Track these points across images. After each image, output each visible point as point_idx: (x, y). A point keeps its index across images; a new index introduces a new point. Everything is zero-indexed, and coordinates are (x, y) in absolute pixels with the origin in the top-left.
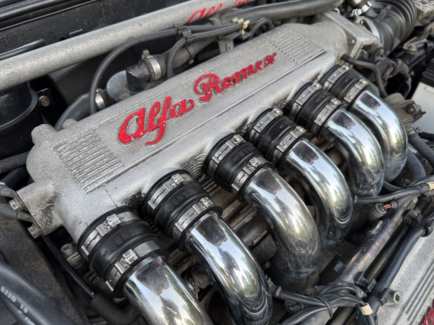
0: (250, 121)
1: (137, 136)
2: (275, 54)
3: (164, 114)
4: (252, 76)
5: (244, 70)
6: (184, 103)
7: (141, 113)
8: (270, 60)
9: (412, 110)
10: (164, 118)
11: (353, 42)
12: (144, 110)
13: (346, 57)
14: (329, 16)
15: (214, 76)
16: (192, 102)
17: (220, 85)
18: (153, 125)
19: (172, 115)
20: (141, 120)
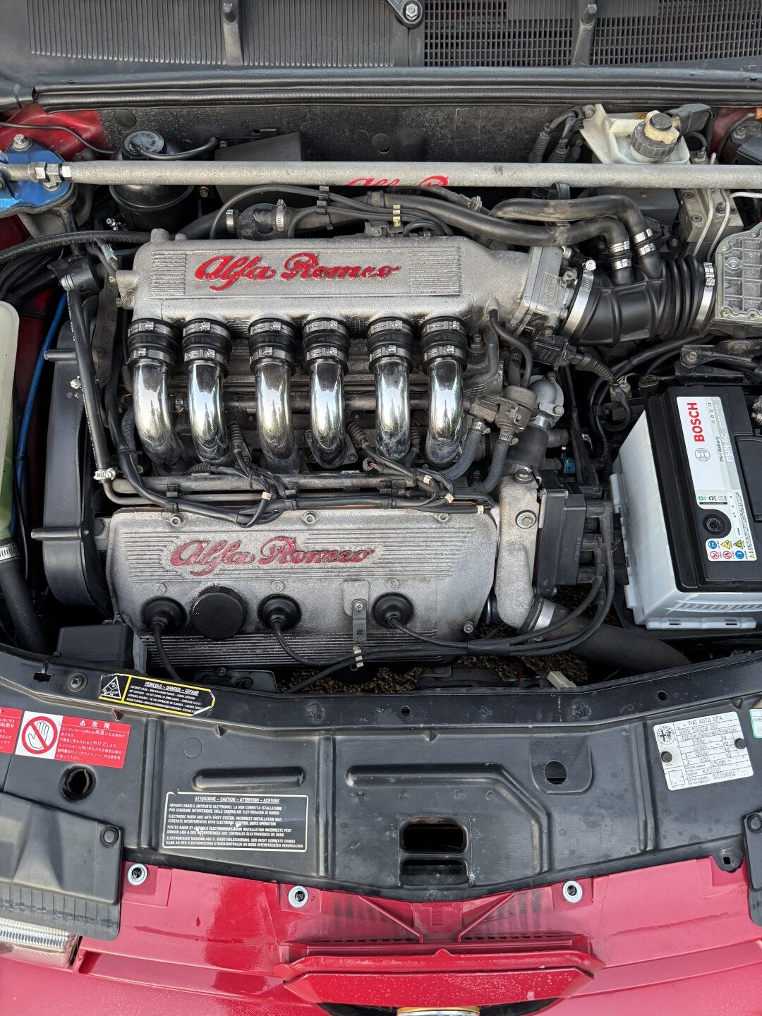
0: (311, 317)
1: (209, 276)
2: (397, 268)
3: (244, 269)
4: (351, 279)
5: (347, 268)
6: (265, 269)
7: (228, 259)
8: (384, 272)
10: (238, 274)
11: (520, 301)
12: (231, 258)
13: (494, 313)
14: (536, 252)
15: (314, 258)
16: (274, 271)
17: (312, 270)
18: (229, 273)
19: (248, 275)
20: (223, 265)
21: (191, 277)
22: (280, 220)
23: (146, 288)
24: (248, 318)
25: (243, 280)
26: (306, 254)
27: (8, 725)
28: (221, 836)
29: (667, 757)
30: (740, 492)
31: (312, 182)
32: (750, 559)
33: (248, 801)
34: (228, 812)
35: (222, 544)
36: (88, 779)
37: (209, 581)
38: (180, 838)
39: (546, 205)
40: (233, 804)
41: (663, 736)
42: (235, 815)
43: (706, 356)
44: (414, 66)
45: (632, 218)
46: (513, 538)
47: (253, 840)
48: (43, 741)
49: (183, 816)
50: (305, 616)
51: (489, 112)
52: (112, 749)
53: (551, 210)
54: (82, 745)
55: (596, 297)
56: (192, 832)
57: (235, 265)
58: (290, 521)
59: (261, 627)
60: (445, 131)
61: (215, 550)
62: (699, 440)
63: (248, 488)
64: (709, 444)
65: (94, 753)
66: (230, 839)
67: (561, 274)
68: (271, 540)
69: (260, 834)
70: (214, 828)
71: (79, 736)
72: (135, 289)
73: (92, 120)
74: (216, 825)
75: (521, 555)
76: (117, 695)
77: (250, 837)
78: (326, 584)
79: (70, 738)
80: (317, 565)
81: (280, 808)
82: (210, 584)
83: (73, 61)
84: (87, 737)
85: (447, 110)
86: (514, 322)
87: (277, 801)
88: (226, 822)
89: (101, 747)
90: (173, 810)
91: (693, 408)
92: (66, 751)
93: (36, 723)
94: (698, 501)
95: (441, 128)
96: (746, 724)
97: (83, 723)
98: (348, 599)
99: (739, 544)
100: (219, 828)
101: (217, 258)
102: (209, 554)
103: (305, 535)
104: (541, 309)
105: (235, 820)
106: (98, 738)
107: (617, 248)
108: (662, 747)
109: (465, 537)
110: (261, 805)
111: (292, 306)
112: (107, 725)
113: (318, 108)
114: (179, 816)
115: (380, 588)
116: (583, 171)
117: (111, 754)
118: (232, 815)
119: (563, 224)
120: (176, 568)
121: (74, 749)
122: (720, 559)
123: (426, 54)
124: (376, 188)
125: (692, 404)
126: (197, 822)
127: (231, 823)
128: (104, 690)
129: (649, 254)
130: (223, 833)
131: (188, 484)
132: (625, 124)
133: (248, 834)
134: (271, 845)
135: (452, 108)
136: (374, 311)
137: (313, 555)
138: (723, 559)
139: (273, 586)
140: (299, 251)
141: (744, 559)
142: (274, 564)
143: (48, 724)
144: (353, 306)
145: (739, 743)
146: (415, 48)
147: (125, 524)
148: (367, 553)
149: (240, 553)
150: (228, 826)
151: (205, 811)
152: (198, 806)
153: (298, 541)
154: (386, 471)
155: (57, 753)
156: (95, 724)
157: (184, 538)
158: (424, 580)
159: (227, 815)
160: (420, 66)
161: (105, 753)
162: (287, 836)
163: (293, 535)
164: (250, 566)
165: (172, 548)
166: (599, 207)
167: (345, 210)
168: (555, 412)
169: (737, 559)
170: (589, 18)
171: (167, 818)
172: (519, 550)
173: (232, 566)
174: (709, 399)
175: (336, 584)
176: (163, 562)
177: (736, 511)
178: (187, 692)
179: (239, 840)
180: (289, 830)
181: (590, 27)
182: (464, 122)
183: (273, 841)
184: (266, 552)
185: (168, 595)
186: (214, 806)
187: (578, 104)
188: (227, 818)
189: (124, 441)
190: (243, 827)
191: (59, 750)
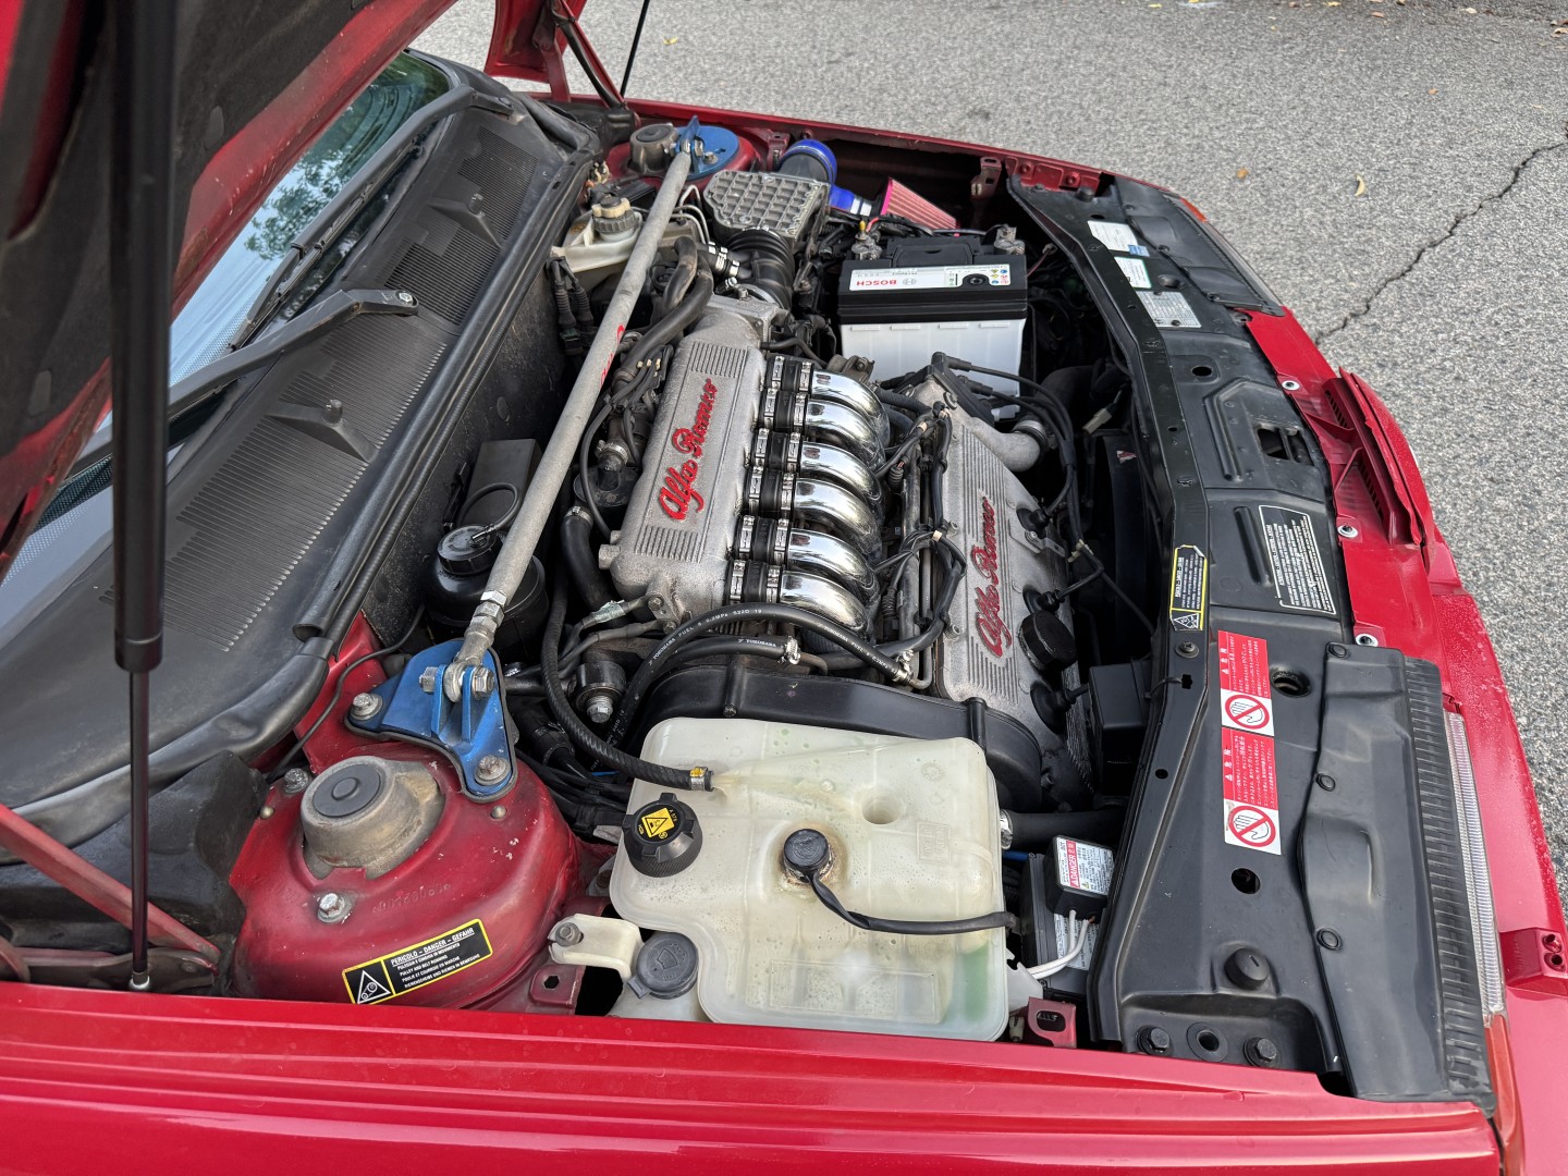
0: (747, 452)
1: (682, 509)
2: (708, 380)
3: (680, 482)
4: (712, 412)
6: (684, 466)
7: (664, 492)
8: (710, 388)
9: (861, 366)
10: (685, 485)
11: (760, 323)
12: (662, 490)
15: (681, 431)
16: (689, 462)
17: (694, 435)
19: (689, 481)
20: (671, 498)
21: (679, 525)
22: (621, 450)
23: (683, 566)
25: (694, 485)
26: (674, 436)
27: (1242, 743)
29: (1177, 324)
30: (947, 267)
33: (1273, 546)
35: (977, 602)
38: (1323, 600)
40: (1280, 558)
41: (1162, 323)
48: (1254, 708)
49: (1302, 595)
51: (523, 312)
52: (1248, 648)
54: (1250, 674)
57: (674, 489)
58: (956, 542)
60: (520, 355)
61: (985, 613)
62: (895, 283)
68: (976, 565)
69: (1302, 542)
71: (1240, 674)
72: (675, 582)
77: (1307, 550)
78: (1013, 550)
79: (1244, 683)
80: (998, 545)
81: (1275, 525)
84: (1240, 669)
87: (1269, 526)
89: (1248, 656)
90: (1298, 603)
91: (862, 284)
92: (1259, 688)
93: (1234, 715)
94: (953, 287)
95: (517, 354)
96: (1143, 290)
97: (1226, 671)
98: (1025, 543)
99: (994, 271)
101: (660, 501)
102: (990, 619)
103: (970, 536)
106: (1238, 658)
107: (719, 265)
108: (1171, 325)
112: (1224, 650)
115: (1014, 517)
117: (1253, 649)
120: (1003, 657)
121: (1256, 680)
125: (858, 284)
127: (1297, 561)
135: (510, 330)
136: (750, 409)
137: (988, 542)
139: (1016, 592)
140: (669, 438)
142: (997, 573)
143: (1233, 703)
144: (743, 417)
145: (1159, 295)
146: (437, 321)
147: (957, 680)
148: (985, 505)
149: (988, 593)
151: (1292, 579)
153: (976, 545)
155: (1263, 696)
156: (1223, 661)
157: (973, 632)
159: (1291, 563)
161: (1253, 654)
163: (970, 545)
171: (1306, 607)
173: (1000, 608)
175: (1013, 543)
176: (997, 664)
177: (964, 270)
180: (1293, 522)
184: (986, 573)
186: (1284, 572)
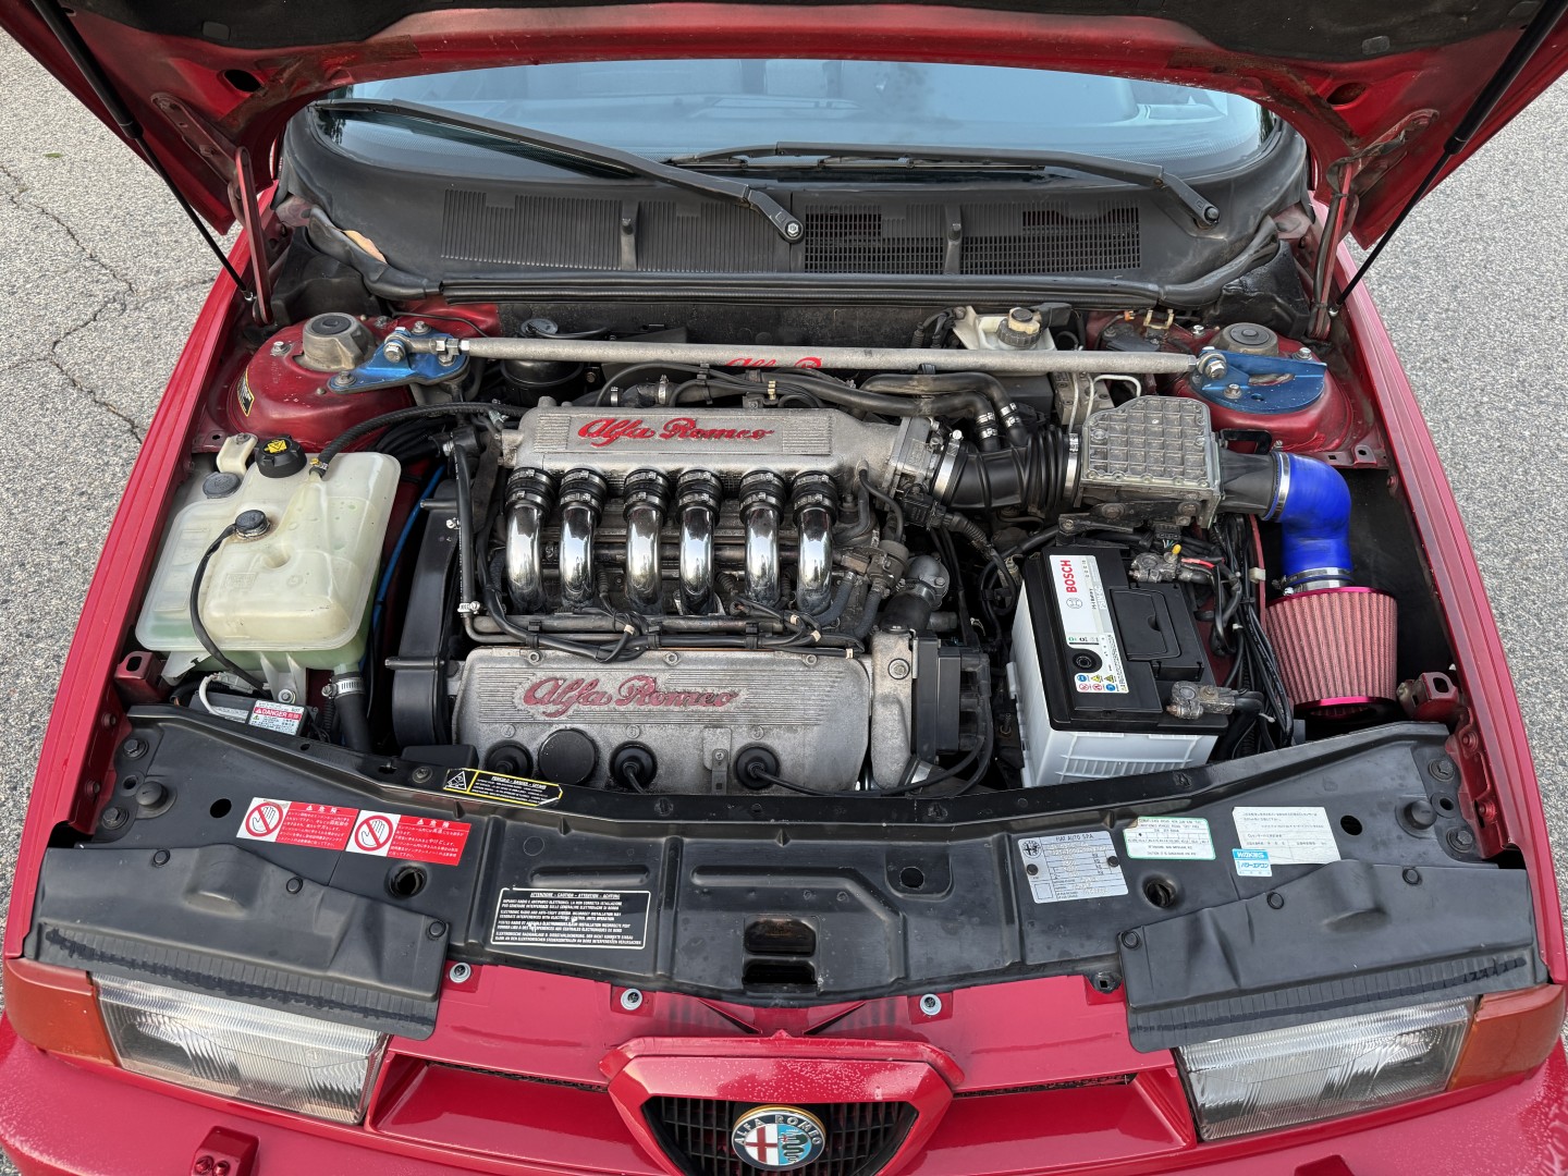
0: (684, 470)
1: (592, 435)
2: (771, 432)
3: (625, 430)
4: (726, 440)
5: (723, 431)
6: (645, 431)
7: (610, 422)
8: (758, 435)
10: (619, 434)
12: (614, 420)
13: (864, 474)
14: (905, 422)
15: (693, 423)
16: (654, 433)
17: (689, 432)
18: (610, 433)
19: (628, 435)
20: (606, 426)
21: (574, 435)
22: (662, 393)
23: (531, 442)
24: (624, 471)
25: (624, 439)
26: (684, 419)
27: (341, 824)
28: (555, 932)
29: (1033, 869)
30: (1113, 635)
31: (694, 361)
32: (1121, 691)
33: (587, 896)
34: (565, 907)
35: (578, 682)
36: (417, 881)
37: (564, 723)
38: (511, 934)
39: (911, 379)
40: (570, 900)
41: (1029, 850)
42: (572, 911)
43: (1084, 525)
44: (795, 272)
45: (996, 393)
46: (886, 691)
47: (588, 936)
48: (376, 839)
49: (517, 912)
50: (660, 771)
51: (865, 314)
52: (449, 847)
53: (915, 383)
54: (417, 843)
55: (962, 463)
56: (524, 928)
57: (617, 426)
58: (651, 661)
59: (612, 783)
60: (826, 330)
61: (571, 688)
62: (1072, 591)
63: (611, 627)
64: (1082, 593)
65: (429, 850)
66: (564, 935)
67: (928, 441)
68: (629, 680)
69: (596, 930)
70: (548, 924)
71: (415, 834)
72: (518, 447)
73: (490, 313)
74: (550, 920)
75: (895, 709)
76: (463, 787)
77: (586, 933)
78: (686, 731)
79: (406, 836)
80: (677, 709)
81: (620, 904)
82: (562, 727)
83: (479, 264)
84: (422, 835)
85: (826, 311)
86: (885, 485)
87: (617, 897)
88: (562, 918)
89: (437, 845)
90: (506, 906)
91: (1066, 565)
92: (399, 848)
93: (371, 822)
94: (1068, 642)
95: (821, 327)
96: (1119, 842)
97: (421, 822)
98: (709, 748)
99: (1110, 678)
100: (553, 923)
101: (601, 421)
102: (565, 693)
103: (667, 676)
104: (909, 469)
105: (571, 916)
106: (435, 836)
107: (983, 419)
108: (1027, 860)
109: (834, 682)
110: (600, 901)
111: (668, 461)
112: (446, 824)
113: (704, 307)
114: (511, 912)
115: (743, 738)
116: (949, 355)
117: (447, 852)
118: (568, 910)
119: (928, 396)
120: (528, 707)
121: (409, 847)
122: (1089, 691)
123: (806, 265)
124: (753, 368)
125: (1065, 562)
126: (531, 917)
127: (567, 918)
128: (450, 782)
129: (1015, 425)
130: (557, 929)
131: (550, 622)
132: (991, 322)
133: (583, 930)
134: (607, 942)
135: (830, 309)
136: (747, 467)
137: (672, 697)
138: (1093, 691)
139: (629, 730)
140: (679, 417)
141: (1115, 691)
142: (631, 706)
143: (384, 822)
144: (727, 461)
145: (1112, 861)
146: (797, 260)
147: (481, 660)
148: (733, 695)
149: (597, 693)
150: (563, 921)
151: (540, 906)
152: (534, 902)
153: (659, 682)
154: (753, 613)
155: (390, 850)
156: (433, 822)
157: (541, 675)
158: (790, 728)
159: (563, 910)
160: (801, 272)
161: (440, 851)
162: (625, 932)
163: (653, 675)
164: (605, 708)
165: (527, 685)
166: (960, 381)
167: (727, 385)
168: (936, 584)
169: (1108, 692)
170: (956, 235)
171: (499, 914)
172: (893, 703)
173: (586, 708)
174: (1084, 557)
175: (695, 731)
176: (516, 701)
177: (1109, 650)
178: (534, 786)
179: (573, 936)
180: (627, 926)
181: (958, 243)
182: (843, 323)
183: (609, 937)
184: (624, 692)
185: (516, 739)
186: (551, 902)
187: (948, 306)
188: (563, 913)
189: (490, 580)
190: (579, 921)
191: (393, 848)
